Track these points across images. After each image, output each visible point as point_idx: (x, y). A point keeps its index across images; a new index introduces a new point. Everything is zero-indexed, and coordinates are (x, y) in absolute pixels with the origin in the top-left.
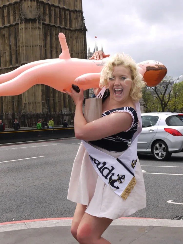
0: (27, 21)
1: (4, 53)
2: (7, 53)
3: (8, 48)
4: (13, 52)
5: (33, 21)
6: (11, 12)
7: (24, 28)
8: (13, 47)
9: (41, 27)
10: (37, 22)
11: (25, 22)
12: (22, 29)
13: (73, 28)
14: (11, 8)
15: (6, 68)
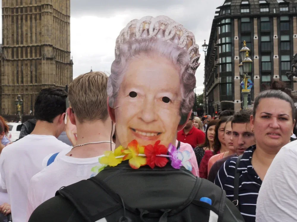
0: (48, 59)
1: (26, 75)
2: (29, 76)
3: (29, 73)
4: (34, 76)
5: (51, 59)
6: (34, 51)
7: (45, 63)
8: (34, 73)
9: (55, 63)
10: (53, 60)
11: (46, 59)
12: (44, 63)
13: (66, 63)
14: (33, 48)
15: (27, 85)
